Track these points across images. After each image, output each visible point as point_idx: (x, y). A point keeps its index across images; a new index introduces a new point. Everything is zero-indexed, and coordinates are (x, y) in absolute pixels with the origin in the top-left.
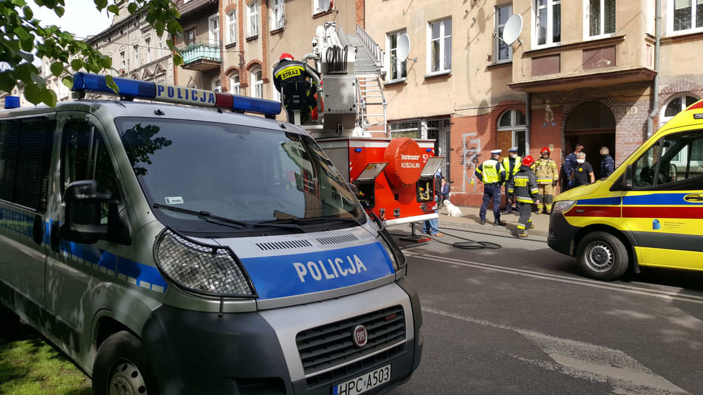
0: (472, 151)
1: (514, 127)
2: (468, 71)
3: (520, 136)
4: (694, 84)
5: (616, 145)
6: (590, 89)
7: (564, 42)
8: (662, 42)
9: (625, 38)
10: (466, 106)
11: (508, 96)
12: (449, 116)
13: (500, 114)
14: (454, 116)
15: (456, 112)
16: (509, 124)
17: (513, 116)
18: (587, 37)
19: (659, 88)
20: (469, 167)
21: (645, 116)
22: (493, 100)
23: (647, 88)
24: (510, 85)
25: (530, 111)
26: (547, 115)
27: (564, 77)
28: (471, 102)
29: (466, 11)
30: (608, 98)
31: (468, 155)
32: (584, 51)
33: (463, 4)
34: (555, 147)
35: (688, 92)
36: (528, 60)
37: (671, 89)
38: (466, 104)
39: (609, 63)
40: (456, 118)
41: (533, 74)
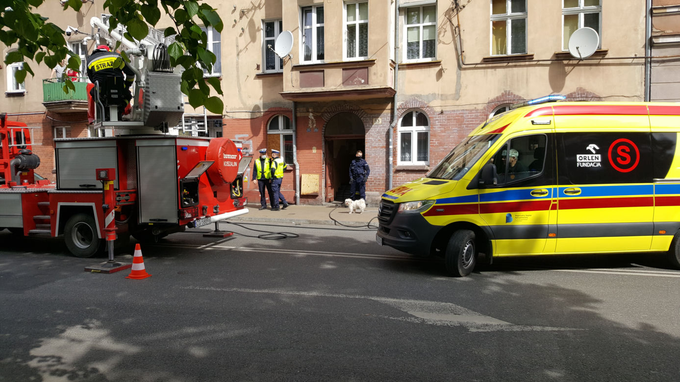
1: (281, 131)
2: (238, 77)
3: (288, 138)
4: (422, 102)
5: (366, 148)
6: (345, 102)
7: (327, 60)
8: (400, 67)
9: (375, 62)
10: (238, 109)
11: (276, 103)
12: (220, 117)
13: (269, 119)
14: (226, 117)
15: (228, 114)
16: (278, 128)
17: (281, 121)
18: (345, 59)
19: (398, 104)
21: (387, 126)
22: (264, 105)
23: (389, 104)
24: (281, 94)
25: (296, 118)
26: (310, 122)
27: (328, 90)
28: (242, 106)
29: (235, 21)
30: (359, 110)
32: (343, 69)
33: (232, 13)
34: (317, 149)
35: (418, 108)
36: (296, 74)
37: (406, 105)
38: (238, 107)
39: (363, 81)
40: (228, 120)
41: (302, 86)
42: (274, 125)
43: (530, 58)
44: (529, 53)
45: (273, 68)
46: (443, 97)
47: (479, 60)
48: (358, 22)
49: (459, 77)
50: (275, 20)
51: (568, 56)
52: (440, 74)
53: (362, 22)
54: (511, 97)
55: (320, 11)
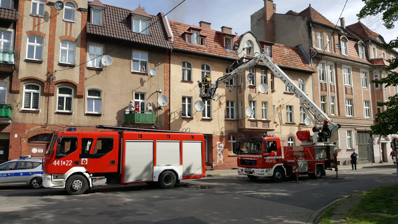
0: (221, 148)
1: (232, 141)
2: (218, 120)
7: (258, 119)
9: (271, 121)
10: (218, 132)
12: (211, 135)
13: (229, 136)
15: (215, 134)
17: (232, 137)
18: (262, 119)
20: (220, 155)
22: (226, 131)
25: (239, 136)
28: (220, 131)
29: (218, 99)
31: (219, 150)
32: (262, 122)
33: (216, 96)
36: (249, 122)
39: (267, 127)
40: (214, 136)
41: (251, 126)
42: (229, 139)
43: (295, 124)
44: (295, 123)
45: (229, 118)
46: (278, 133)
47: (285, 123)
48: (264, 108)
49: (281, 127)
50: (229, 101)
51: (304, 124)
52: (276, 126)
53: (265, 108)
54: (292, 134)
55: (254, 102)
